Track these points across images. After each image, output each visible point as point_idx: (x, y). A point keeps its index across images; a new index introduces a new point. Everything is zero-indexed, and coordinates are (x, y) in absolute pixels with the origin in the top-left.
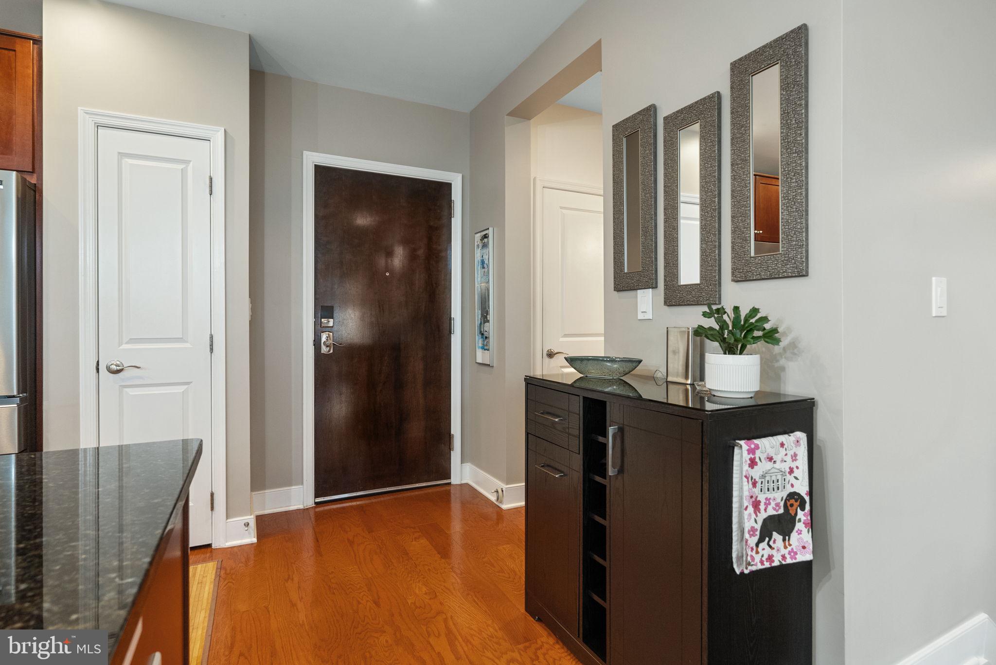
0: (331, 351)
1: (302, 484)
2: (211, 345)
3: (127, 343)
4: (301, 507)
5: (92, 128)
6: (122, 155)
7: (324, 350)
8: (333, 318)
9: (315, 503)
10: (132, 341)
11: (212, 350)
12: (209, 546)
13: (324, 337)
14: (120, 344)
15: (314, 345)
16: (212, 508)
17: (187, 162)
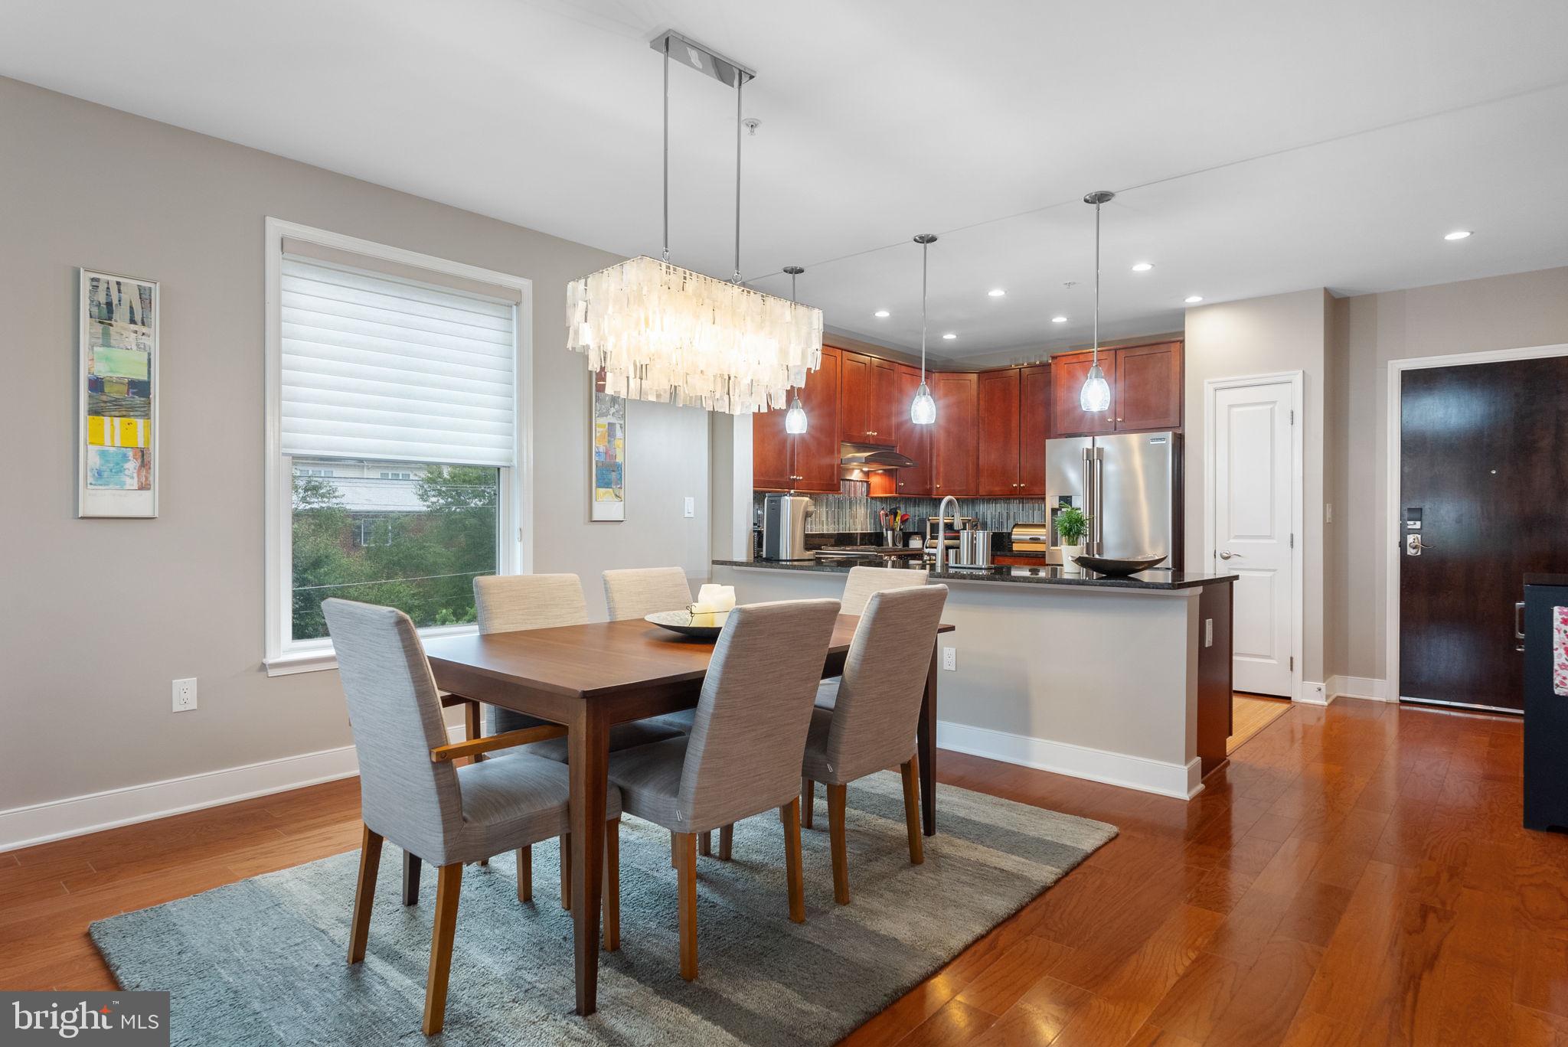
0: (1419, 553)
1: (1385, 679)
2: (1292, 542)
3: (1234, 538)
4: (1384, 700)
5: (1212, 392)
6: (1231, 406)
7: (1411, 552)
8: (1420, 520)
9: (1400, 701)
10: (1237, 537)
11: (1292, 545)
12: (1289, 698)
13: (1410, 539)
14: (1229, 540)
15: (1400, 546)
16: (1292, 669)
17: (1274, 402)
